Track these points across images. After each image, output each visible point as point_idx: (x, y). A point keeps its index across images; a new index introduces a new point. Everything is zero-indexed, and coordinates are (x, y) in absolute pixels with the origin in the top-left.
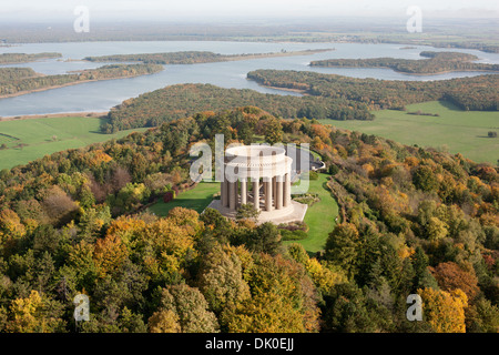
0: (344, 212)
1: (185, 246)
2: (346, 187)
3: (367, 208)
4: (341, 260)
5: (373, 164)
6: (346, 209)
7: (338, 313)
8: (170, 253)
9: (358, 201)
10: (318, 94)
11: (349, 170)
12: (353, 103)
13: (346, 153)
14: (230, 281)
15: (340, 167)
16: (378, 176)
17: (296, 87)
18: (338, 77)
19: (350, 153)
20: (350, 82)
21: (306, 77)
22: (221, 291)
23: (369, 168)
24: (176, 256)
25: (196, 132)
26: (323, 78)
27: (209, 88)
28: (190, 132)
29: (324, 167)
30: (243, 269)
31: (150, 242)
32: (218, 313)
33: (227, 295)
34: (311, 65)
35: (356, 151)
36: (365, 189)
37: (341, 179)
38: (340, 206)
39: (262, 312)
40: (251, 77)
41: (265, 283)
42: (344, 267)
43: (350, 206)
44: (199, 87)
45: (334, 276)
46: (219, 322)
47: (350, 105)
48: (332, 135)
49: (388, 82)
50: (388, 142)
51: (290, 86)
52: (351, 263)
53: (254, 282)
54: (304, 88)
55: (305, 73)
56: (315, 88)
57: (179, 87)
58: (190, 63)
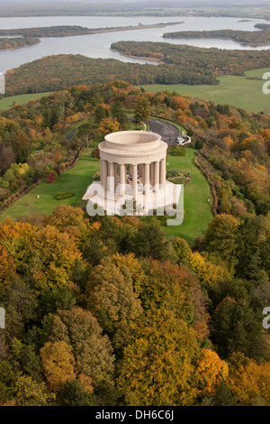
0: (215, 192)
1: (74, 257)
2: (212, 163)
3: (234, 185)
4: (222, 251)
5: (232, 137)
6: (216, 188)
7: (227, 318)
8: (58, 265)
9: (224, 177)
10: (171, 62)
11: (212, 144)
12: (201, 69)
13: (206, 125)
14: (123, 299)
15: (204, 140)
16: (238, 150)
17: (152, 56)
18: (187, 47)
19: (210, 125)
20: (197, 51)
21: (160, 48)
22: (113, 310)
23: (229, 141)
24: (65, 268)
25: (71, 105)
26: (174, 48)
27: (79, 58)
28: (66, 105)
29: (190, 141)
30: (134, 281)
31: (38, 253)
32: (111, 336)
33: (119, 313)
34: (164, 37)
35: (214, 122)
36: (230, 165)
37: (207, 155)
38: (211, 185)
39: (157, 334)
40: (114, 47)
41: (157, 296)
42: (224, 258)
43: (220, 185)
44: (71, 57)
45: (216, 270)
46: (113, 345)
47: (198, 72)
48: (192, 107)
49: (229, 51)
50: (239, 110)
51: (148, 56)
52: (232, 254)
53: (146, 295)
54: (160, 57)
55: (159, 44)
56: (168, 56)
57: (54, 57)
58: (62, 36)
